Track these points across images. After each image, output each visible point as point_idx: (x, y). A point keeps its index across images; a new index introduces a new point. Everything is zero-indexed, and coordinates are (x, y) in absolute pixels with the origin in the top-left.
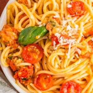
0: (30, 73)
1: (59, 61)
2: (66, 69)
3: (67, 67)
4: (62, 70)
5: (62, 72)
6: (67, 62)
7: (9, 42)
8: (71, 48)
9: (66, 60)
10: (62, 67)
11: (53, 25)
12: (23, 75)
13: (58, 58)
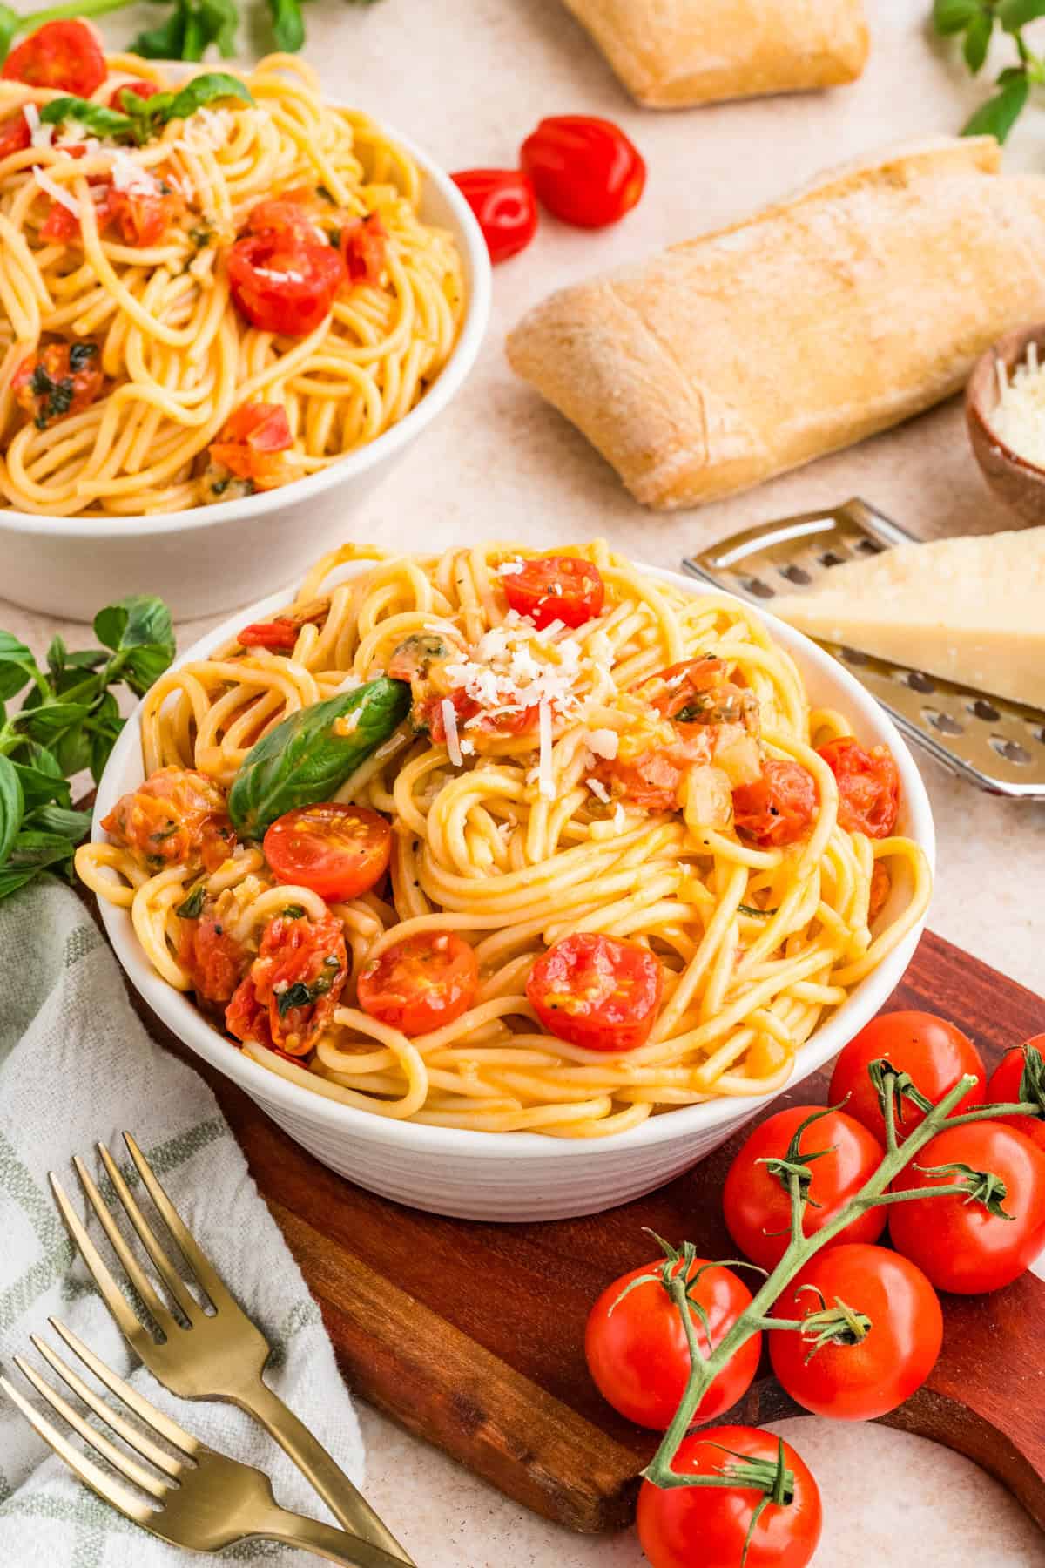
0: (324, 947)
1: (499, 834)
2: (544, 870)
3: (545, 857)
5: (524, 886)
7: (171, 823)
8: (555, 743)
10: (517, 859)
11: (429, 651)
12: (283, 970)
13: (484, 819)
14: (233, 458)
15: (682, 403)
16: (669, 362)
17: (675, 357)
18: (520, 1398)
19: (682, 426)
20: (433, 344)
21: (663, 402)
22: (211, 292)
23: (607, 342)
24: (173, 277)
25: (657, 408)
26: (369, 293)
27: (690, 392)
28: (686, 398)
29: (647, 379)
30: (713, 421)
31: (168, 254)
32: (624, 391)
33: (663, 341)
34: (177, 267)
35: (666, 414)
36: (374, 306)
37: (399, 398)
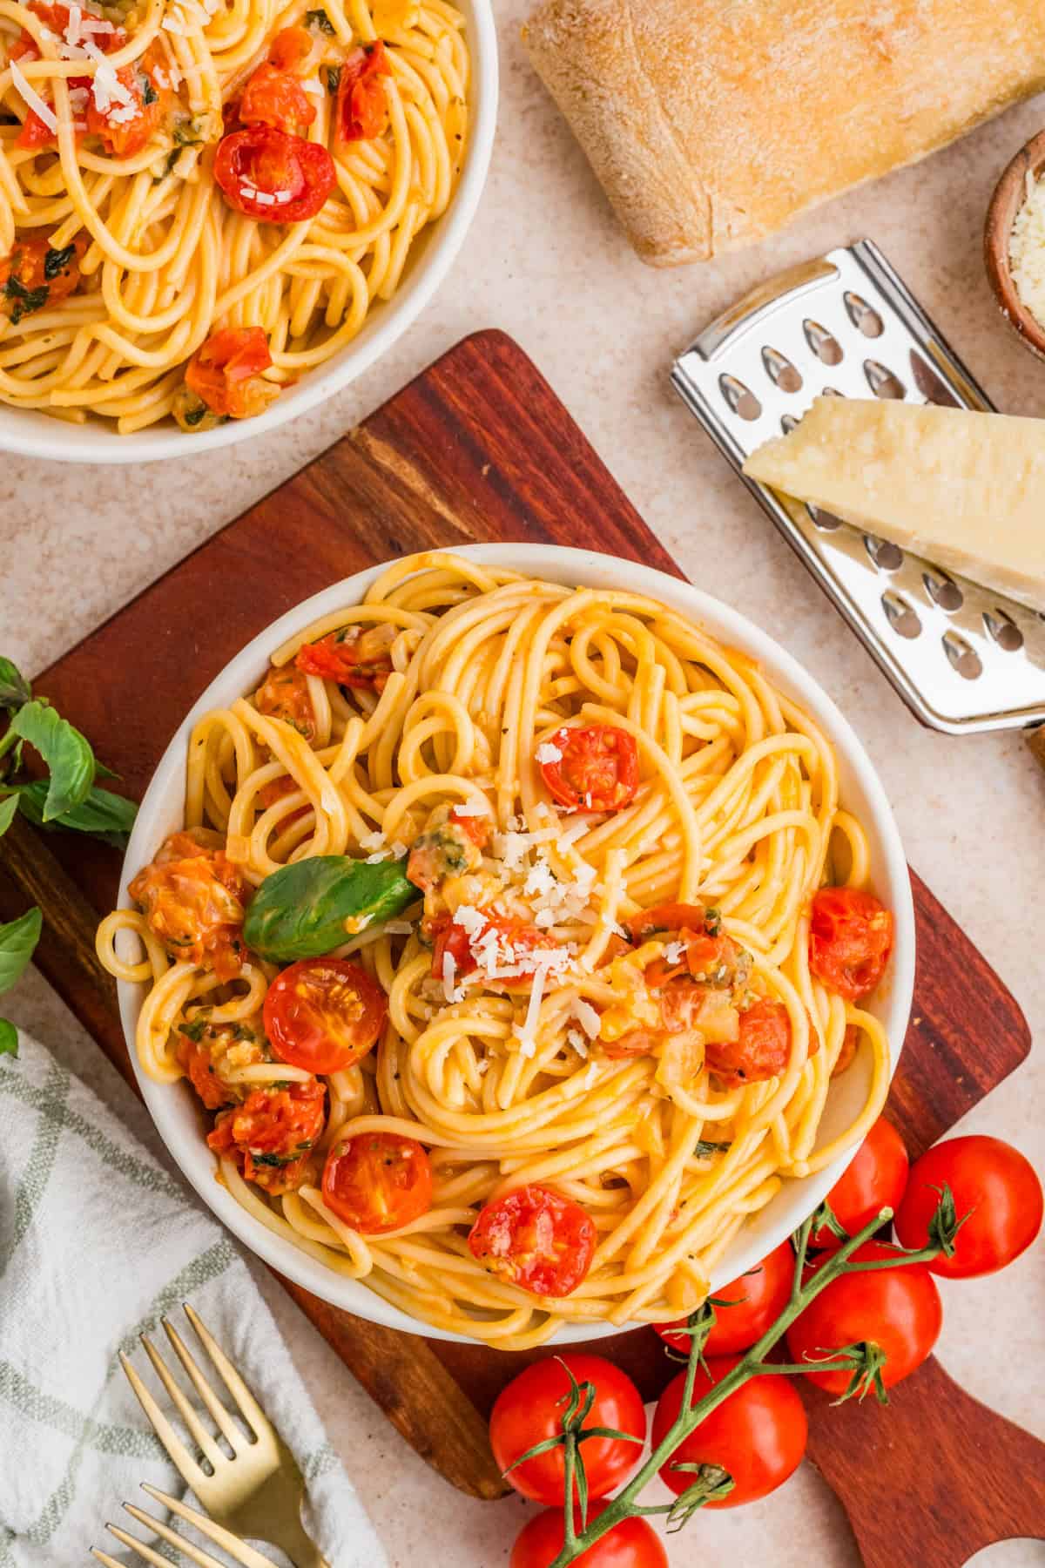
0: (300, 1128)
1: (475, 1068)
2: (510, 1118)
3: (516, 1103)
4: (488, 1122)
6: (517, 1079)
7: (187, 937)
8: (545, 996)
9: (515, 1067)
10: (489, 1102)
11: (449, 860)
12: (262, 1138)
13: (468, 1053)
14: (208, 391)
15: (691, 207)
16: (680, 158)
17: (686, 152)
18: (434, 1389)
19: (687, 227)
20: (428, 206)
21: (672, 201)
22: (195, 187)
23: (619, 115)
24: (156, 182)
25: (664, 205)
26: (364, 145)
27: (699, 196)
28: (694, 202)
29: (656, 173)
30: (719, 226)
31: (152, 160)
32: (631, 177)
33: (676, 131)
34: (158, 171)
35: (671, 213)
36: (369, 164)
37: (387, 276)
